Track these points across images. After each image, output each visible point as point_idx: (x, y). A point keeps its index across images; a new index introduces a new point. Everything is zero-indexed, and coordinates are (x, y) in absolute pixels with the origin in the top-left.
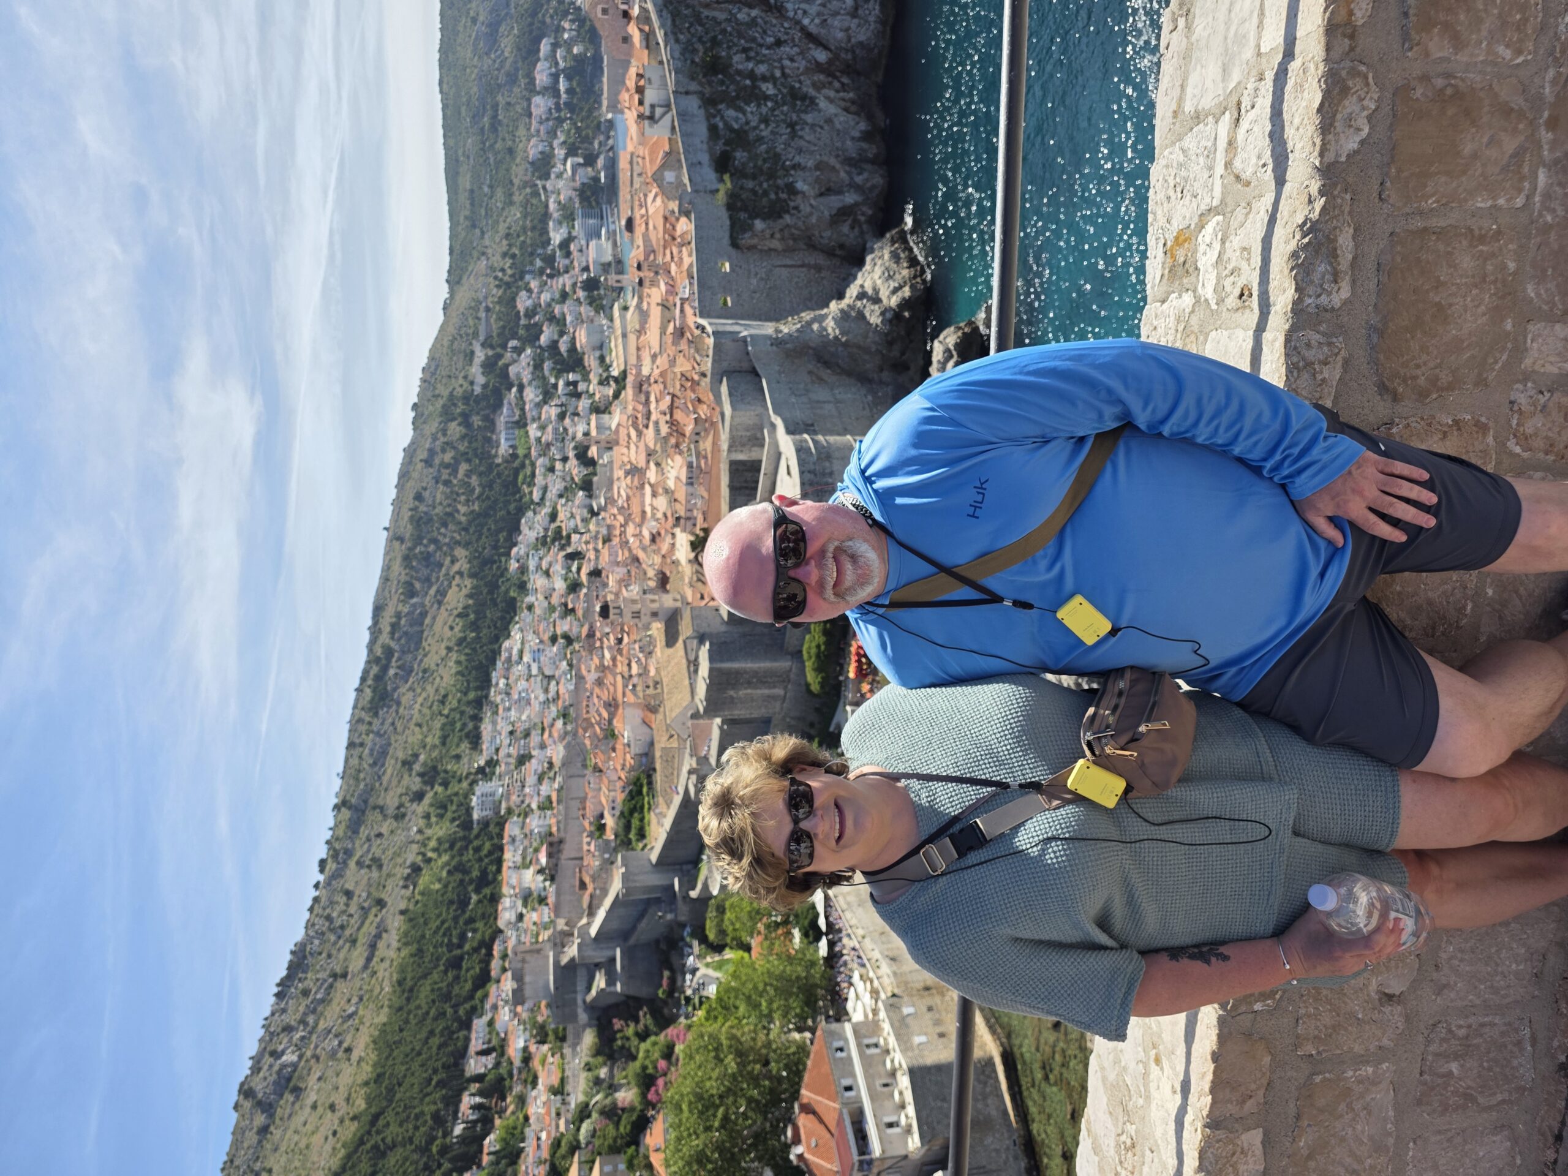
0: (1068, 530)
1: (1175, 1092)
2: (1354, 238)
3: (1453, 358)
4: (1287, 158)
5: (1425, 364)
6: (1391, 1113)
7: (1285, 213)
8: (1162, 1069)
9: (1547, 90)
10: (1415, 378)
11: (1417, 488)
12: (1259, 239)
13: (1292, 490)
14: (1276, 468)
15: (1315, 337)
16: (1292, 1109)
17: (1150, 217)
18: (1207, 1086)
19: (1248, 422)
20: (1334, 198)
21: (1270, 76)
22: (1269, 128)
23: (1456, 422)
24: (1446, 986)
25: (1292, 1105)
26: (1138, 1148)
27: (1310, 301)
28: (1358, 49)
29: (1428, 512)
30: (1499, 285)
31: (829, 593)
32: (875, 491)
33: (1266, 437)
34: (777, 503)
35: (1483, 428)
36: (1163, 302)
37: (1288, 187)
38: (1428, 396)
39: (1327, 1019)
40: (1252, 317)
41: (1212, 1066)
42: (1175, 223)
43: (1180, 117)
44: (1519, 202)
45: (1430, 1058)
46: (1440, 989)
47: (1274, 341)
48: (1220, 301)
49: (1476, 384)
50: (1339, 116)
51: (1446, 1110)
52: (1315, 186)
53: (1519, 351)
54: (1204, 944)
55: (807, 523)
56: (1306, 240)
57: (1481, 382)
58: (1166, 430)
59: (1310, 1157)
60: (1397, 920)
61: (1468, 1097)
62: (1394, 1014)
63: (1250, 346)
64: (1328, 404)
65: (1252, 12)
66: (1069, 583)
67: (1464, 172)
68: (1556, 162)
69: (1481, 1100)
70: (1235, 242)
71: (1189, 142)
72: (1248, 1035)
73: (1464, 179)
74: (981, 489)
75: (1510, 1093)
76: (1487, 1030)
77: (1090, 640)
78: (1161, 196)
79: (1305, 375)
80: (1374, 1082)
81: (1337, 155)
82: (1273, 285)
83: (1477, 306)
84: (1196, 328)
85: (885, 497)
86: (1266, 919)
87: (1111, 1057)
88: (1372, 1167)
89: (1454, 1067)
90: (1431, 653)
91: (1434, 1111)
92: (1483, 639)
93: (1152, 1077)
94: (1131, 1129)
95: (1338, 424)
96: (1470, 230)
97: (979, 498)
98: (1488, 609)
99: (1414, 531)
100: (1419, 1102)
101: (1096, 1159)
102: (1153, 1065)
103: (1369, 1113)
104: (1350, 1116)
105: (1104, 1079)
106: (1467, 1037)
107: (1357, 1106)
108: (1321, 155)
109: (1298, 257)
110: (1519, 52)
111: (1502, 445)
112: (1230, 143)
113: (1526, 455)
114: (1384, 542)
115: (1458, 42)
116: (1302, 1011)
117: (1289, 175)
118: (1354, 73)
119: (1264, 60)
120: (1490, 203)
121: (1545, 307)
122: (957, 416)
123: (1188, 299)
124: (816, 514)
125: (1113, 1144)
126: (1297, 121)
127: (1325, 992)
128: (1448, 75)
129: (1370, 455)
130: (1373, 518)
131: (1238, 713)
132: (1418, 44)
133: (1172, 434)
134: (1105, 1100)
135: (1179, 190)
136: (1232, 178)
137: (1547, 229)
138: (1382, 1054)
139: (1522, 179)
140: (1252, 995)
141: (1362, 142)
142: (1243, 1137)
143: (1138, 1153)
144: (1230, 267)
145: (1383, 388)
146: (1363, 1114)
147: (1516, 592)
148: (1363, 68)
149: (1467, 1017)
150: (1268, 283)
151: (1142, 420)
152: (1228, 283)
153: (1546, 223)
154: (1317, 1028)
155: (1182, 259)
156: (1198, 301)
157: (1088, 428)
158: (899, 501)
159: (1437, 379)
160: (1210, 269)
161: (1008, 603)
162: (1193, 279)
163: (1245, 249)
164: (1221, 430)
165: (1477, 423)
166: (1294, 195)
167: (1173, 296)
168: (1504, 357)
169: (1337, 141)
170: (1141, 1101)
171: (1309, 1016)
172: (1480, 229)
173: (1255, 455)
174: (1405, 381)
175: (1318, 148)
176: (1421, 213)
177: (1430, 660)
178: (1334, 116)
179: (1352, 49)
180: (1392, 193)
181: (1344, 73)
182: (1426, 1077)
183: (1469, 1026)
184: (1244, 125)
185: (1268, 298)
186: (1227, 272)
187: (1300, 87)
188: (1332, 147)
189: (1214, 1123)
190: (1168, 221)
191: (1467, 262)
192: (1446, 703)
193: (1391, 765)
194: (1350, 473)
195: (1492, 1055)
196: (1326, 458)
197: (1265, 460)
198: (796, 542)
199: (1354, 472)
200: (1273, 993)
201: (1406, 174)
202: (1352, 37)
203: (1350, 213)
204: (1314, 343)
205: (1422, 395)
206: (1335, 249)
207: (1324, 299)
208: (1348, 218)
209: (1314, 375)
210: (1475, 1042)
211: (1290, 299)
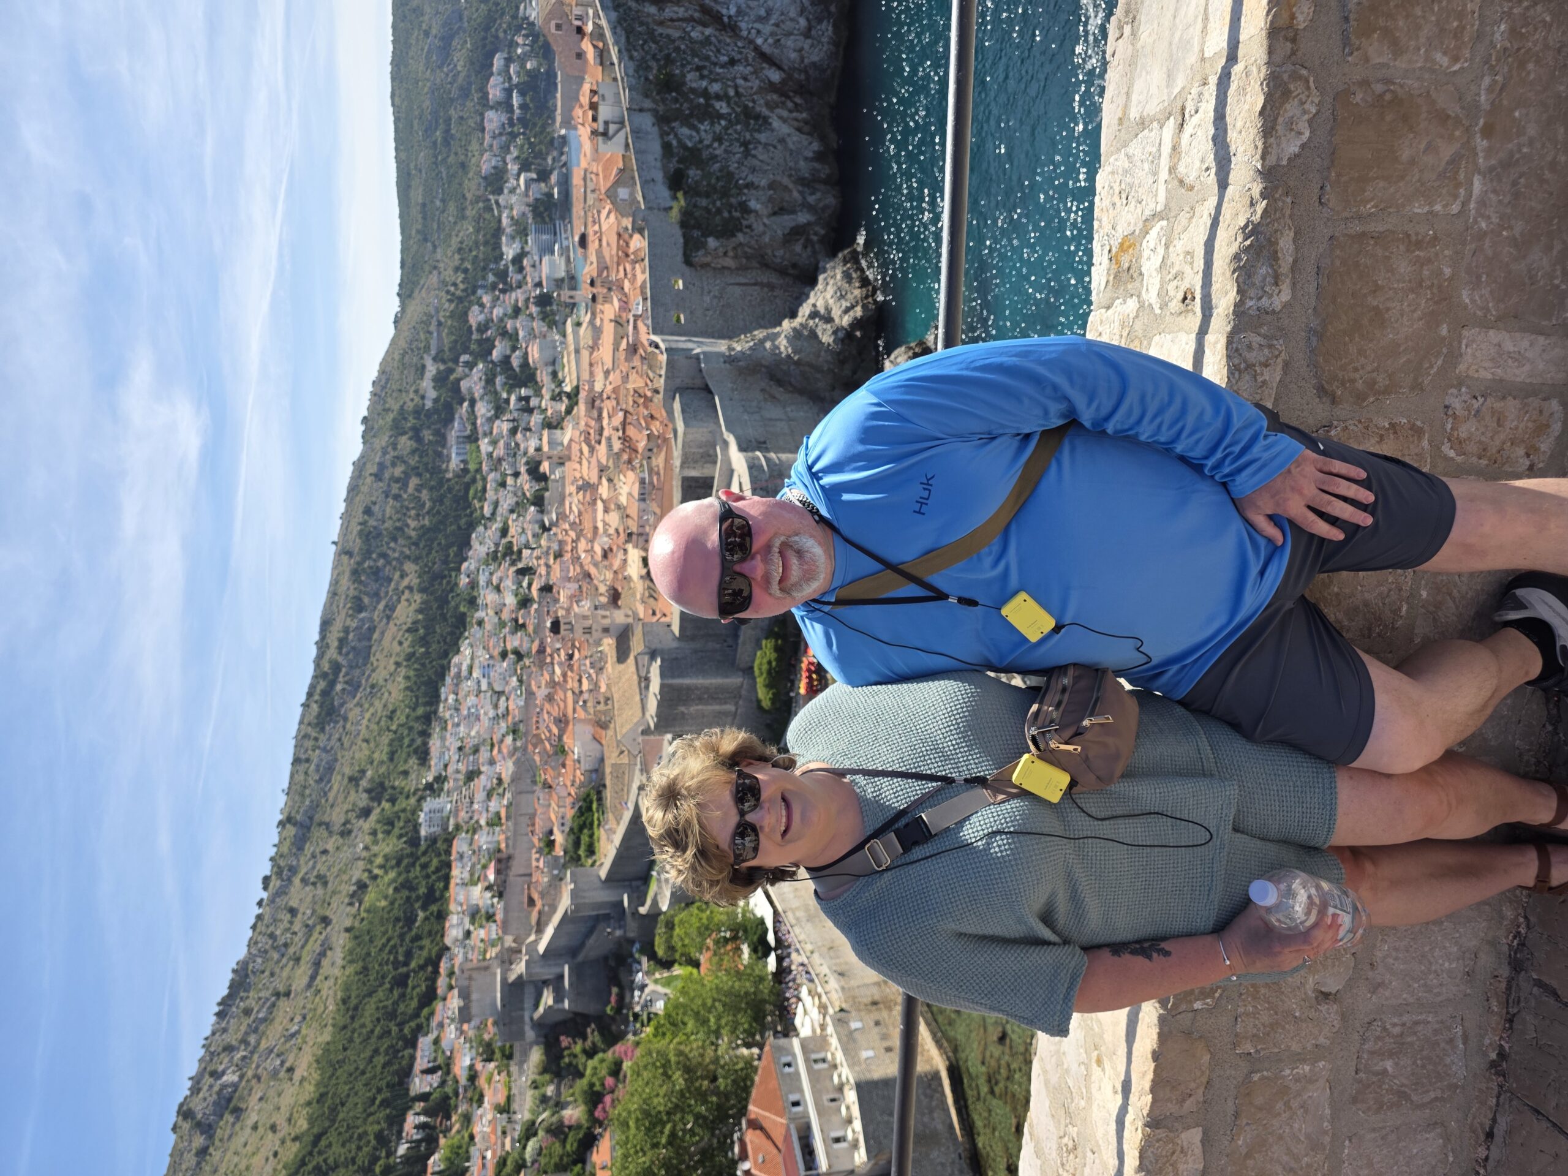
0: (1013, 527)
1: (1116, 1092)
2: (1295, 241)
3: (1390, 362)
4: (1230, 161)
6: (1328, 1111)
7: (1228, 216)
8: (1103, 1070)
9: (1483, 98)
10: (1353, 381)
11: (1354, 487)
12: (1202, 243)
13: (1231, 487)
14: (1217, 466)
15: (1256, 340)
16: (1230, 1107)
17: (1096, 224)
18: (1147, 1085)
19: (1190, 420)
20: (1275, 201)
21: (1213, 80)
22: (1212, 131)
23: (1393, 426)
24: (1381, 984)
25: (1230, 1103)
26: (1079, 1150)
27: (1251, 303)
28: (1299, 54)
29: (1365, 511)
30: (1435, 290)
31: (775, 588)
32: (822, 487)
33: (1209, 434)
34: (724, 498)
35: (1419, 432)
36: (1108, 308)
37: (1230, 190)
38: (1364, 400)
39: (1265, 1018)
40: (1195, 321)
41: (1152, 1065)
42: (1120, 229)
43: (1126, 123)
44: (1455, 208)
45: (1365, 1056)
46: (1376, 987)
47: (1216, 343)
48: (1164, 306)
49: (1412, 389)
50: (1280, 120)
51: (1381, 1107)
52: (1257, 189)
53: (1454, 357)
54: (1146, 940)
55: (753, 517)
56: (1248, 242)
57: (1416, 386)
58: (1110, 428)
59: (1248, 1155)
60: (1334, 915)
61: (1402, 1095)
62: (1330, 1012)
63: (1193, 347)
64: (1269, 406)
65: (1196, 17)
66: (1014, 580)
67: (1402, 178)
68: (1491, 169)
69: (1414, 1098)
70: (1179, 246)
71: (1134, 148)
72: (1188, 1034)
73: (1401, 184)
74: (927, 485)
75: (1443, 1091)
76: (1420, 1028)
77: (1034, 637)
78: (1106, 202)
79: (1247, 377)
80: (1311, 1080)
81: (1279, 159)
82: (1215, 287)
83: (1414, 311)
84: (1140, 333)
85: (832, 493)
86: (1206, 914)
87: (1054, 1060)
88: (1309, 1166)
89: (1389, 1065)
90: (1367, 652)
91: (1369, 1109)
92: (1417, 640)
93: (1093, 1078)
94: (1073, 1131)
95: (1277, 423)
96: (1409, 236)
97: (925, 494)
98: (1423, 610)
99: (1352, 530)
100: (1354, 1100)
101: (1039, 1162)
102: (1094, 1065)
103: (1306, 1112)
104: (1287, 1114)
105: (1047, 1082)
106: (1401, 1035)
107: (1295, 1104)
108: (1263, 158)
109: (1240, 260)
110: (1456, 59)
111: (1436, 448)
112: (1174, 148)
113: (1459, 459)
114: (1322, 540)
115: (1397, 50)
116: (1241, 1010)
117: (1232, 178)
118: (1295, 77)
119: (1207, 65)
120: (1426, 209)
121: (1479, 313)
122: (903, 411)
123: (1133, 304)
124: (762, 509)
125: (1055, 1147)
126: (1239, 125)
127: (1263, 991)
128: (1388, 81)
129: (1309, 453)
130: (1312, 516)
131: (1180, 710)
132: (1358, 49)
133: (1116, 432)
134: (1047, 1104)
135: (1124, 196)
136: (1176, 182)
137: (1481, 236)
138: (1318, 1052)
139: (1458, 185)
140: (1192, 992)
141: (1303, 146)
142: (1183, 1136)
143: (1080, 1155)
144: (1173, 272)
145: (1322, 391)
146: (1300, 1112)
147: (1450, 594)
148: (1304, 72)
149: (1401, 1015)
150: (1210, 285)
151: (1086, 418)
152: (1171, 287)
153: (1481, 229)
154: (1255, 1026)
155: (1127, 265)
156: (1142, 305)
157: (1034, 425)
158: (846, 497)
159: (1374, 382)
160: (1154, 274)
161: (953, 600)
162: (1137, 284)
163: (1188, 253)
164: (1164, 428)
165: (1413, 427)
166: (1237, 198)
167: (1118, 301)
168: (1440, 362)
169: (1278, 145)
170: (1083, 1103)
171: (1247, 1014)
172: (1417, 234)
173: (1197, 453)
174: (1343, 384)
175: (1260, 151)
176: (1360, 217)
177: (1365, 657)
178: (1276, 119)
179: (1294, 53)
180: (1331, 197)
181: (1285, 77)
182: (1362, 1075)
183: (1404, 1025)
184: (1188, 129)
185: (1211, 300)
186: (1171, 276)
187: (1242, 90)
188: (1274, 151)
189: (1154, 1122)
190: (1114, 228)
191: (1404, 267)
192: (1382, 700)
193: (1328, 762)
194: (1289, 471)
195: (1425, 1053)
196: (1266, 456)
197: (1206, 458)
198: (742, 536)
199: (1293, 471)
200: (1213, 991)
201: (1344, 179)
202: (1294, 40)
203: (1290, 216)
204: (1255, 345)
205: (1360, 398)
206: (1276, 252)
207: (1265, 302)
208: (1289, 222)
209: (1255, 377)
210: (1409, 1039)
211: (1232, 301)
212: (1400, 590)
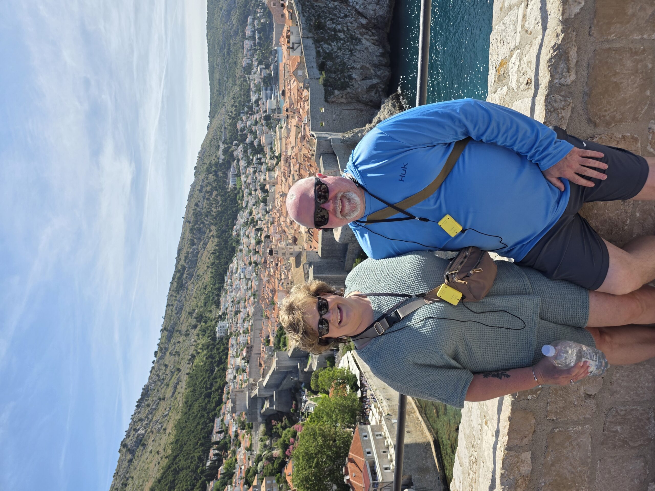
0: (443, 186)
1: (493, 436)
2: (577, 52)
3: (622, 107)
4: (548, 18)
5: (609, 110)
6: (590, 448)
7: (546, 43)
8: (488, 426)
10: (604, 116)
11: (598, 162)
12: (535, 56)
13: (540, 166)
14: (533, 156)
15: (559, 98)
16: (544, 443)
17: (490, 56)
18: (506, 432)
19: (520, 135)
20: (568, 34)
22: (540, 5)
23: (623, 137)
24: (615, 392)
25: (544, 442)
26: (478, 462)
27: (557, 81)
29: (603, 173)
30: (644, 74)
31: (339, 214)
32: (359, 171)
33: (528, 141)
34: (318, 176)
35: (636, 140)
36: (495, 93)
37: (548, 31)
38: (610, 125)
39: (561, 404)
40: (532, 92)
41: (509, 423)
42: (500, 57)
43: (503, 9)
44: (654, 36)
45: (608, 424)
46: (613, 393)
47: (540, 100)
48: (518, 88)
49: (633, 120)
51: (615, 447)
52: (559, 29)
53: (653, 105)
54: (500, 370)
55: (329, 184)
56: (555, 53)
57: (635, 119)
58: (484, 139)
59: (552, 465)
61: (625, 442)
62: (591, 403)
63: (530, 105)
66: (444, 209)
67: (628, 22)
69: (631, 444)
70: (525, 60)
71: (507, 20)
72: (525, 410)
73: (628, 25)
74: (404, 168)
75: (644, 441)
76: (634, 412)
77: (453, 235)
78: (495, 46)
79: (554, 115)
80: (582, 433)
81: (570, 15)
82: (541, 75)
83: (634, 84)
84: (508, 102)
85: (363, 174)
87: (468, 424)
88: (581, 471)
89: (619, 428)
91: (609, 447)
93: (484, 430)
94: (475, 454)
96: (631, 49)
97: (404, 172)
98: (637, 222)
100: (602, 443)
101: (461, 468)
102: (484, 425)
103: (580, 447)
104: (571, 448)
105: (465, 433)
106: (625, 415)
107: (574, 443)
108: (563, 14)
109: (551, 61)
111: (644, 148)
112: (524, 17)
116: (550, 400)
117: (548, 26)
120: (640, 37)
122: (393, 136)
123: (505, 89)
124: (334, 181)
125: (468, 461)
127: (559, 392)
129: (575, 148)
130: (578, 177)
133: (487, 141)
134: (465, 442)
135: (502, 42)
136: (524, 32)
138: (586, 421)
140: (527, 391)
141: (581, 9)
142: (522, 455)
143: (478, 464)
144: (522, 72)
145: (590, 121)
146: (577, 447)
147: (650, 215)
149: (625, 406)
150: (538, 75)
151: (474, 135)
152: (521, 79)
154: (556, 408)
155: (503, 72)
156: (509, 89)
157: (451, 138)
158: (369, 175)
159: (615, 117)
160: (514, 74)
161: (417, 219)
162: (507, 80)
163: (529, 62)
165: (633, 138)
166: (550, 34)
167: (499, 89)
168: (646, 108)
169: (570, 8)
170: (479, 441)
171: (553, 402)
172: (636, 49)
173: (523, 150)
174: (600, 117)
175: (561, 12)
176: (608, 41)
180: (594, 32)
182: (606, 432)
183: (626, 410)
184: (530, 7)
185: (538, 82)
186: (521, 74)
188: (568, 11)
189: (509, 448)
190: (497, 57)
193: (586, 288)
194: (566, 158)
195: (636, 424)
196: (555, 152)
198: (324, 192)
199: (568, 157)
200: (537, 391)
201: (601, 23)
203: (575, 41)
204: (558, 100)
205: (608, 124)
206: (568, 57)
207: (563, 80)
208: (575, 43)
209: (558, 114)
210: (628, 417)
211: (548, 81)
212: (627, 212)
